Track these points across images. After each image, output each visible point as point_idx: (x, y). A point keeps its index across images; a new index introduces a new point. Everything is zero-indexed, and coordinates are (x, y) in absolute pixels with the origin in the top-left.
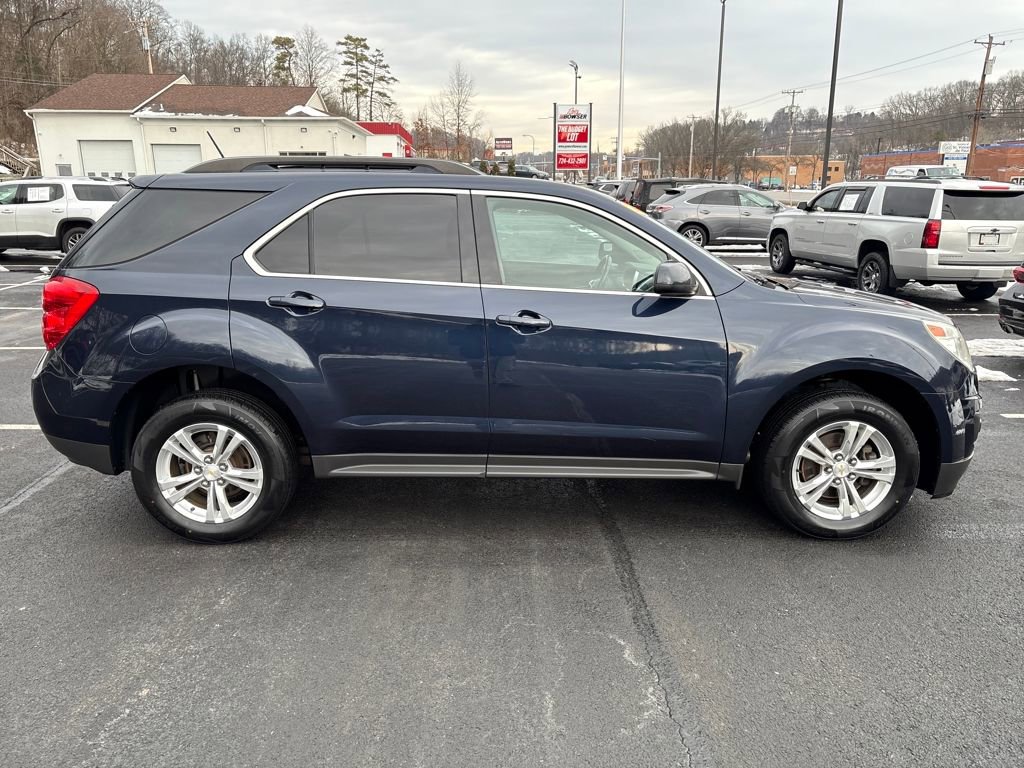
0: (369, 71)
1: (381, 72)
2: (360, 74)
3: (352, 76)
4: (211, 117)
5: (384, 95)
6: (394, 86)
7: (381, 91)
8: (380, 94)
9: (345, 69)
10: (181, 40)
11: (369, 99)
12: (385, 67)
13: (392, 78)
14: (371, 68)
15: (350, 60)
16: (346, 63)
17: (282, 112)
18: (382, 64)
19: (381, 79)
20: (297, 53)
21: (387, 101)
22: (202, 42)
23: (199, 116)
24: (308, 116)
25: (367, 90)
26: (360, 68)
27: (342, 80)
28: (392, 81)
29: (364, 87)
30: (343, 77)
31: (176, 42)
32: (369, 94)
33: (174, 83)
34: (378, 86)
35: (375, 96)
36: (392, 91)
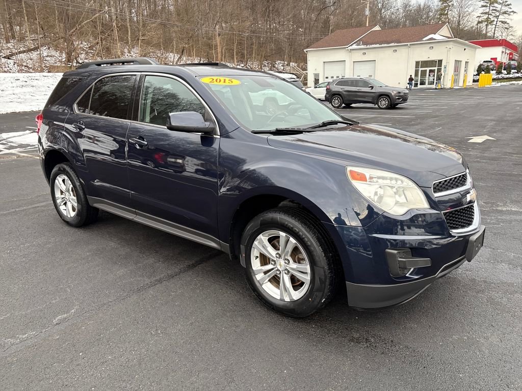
0: (498, 9)
1: (505, 9)
2: (490, 12)
3: (486, 13)
4: (383, 45)
5: (506, 23)
6: (513, 16)
7: (503, 20)
8: (502, 22)
9: (482, 10)
10: (399, 7)
11: (494, 26)
12: (508, 5)
13: (513, 12)
14: (499, 7)
15: (486, 4)
16: (483, 6)
17: (421, 39)
18: (506, 3)
19: (505, 13)
20: (453, 5)
21: (506, 26)
22: (410, 6)
23: (378, 45)
24: (435, 39)
25: (494, 21)
26: (491, 8)
27: (478, 17)
28: (512, 13)
29: (492, 19)
30: (479, 15)
31: (397, 8)
32: (495, 23)
33: (372, 30)
34: (501, 18)
35: (499, 23)
36: (511, 20)
